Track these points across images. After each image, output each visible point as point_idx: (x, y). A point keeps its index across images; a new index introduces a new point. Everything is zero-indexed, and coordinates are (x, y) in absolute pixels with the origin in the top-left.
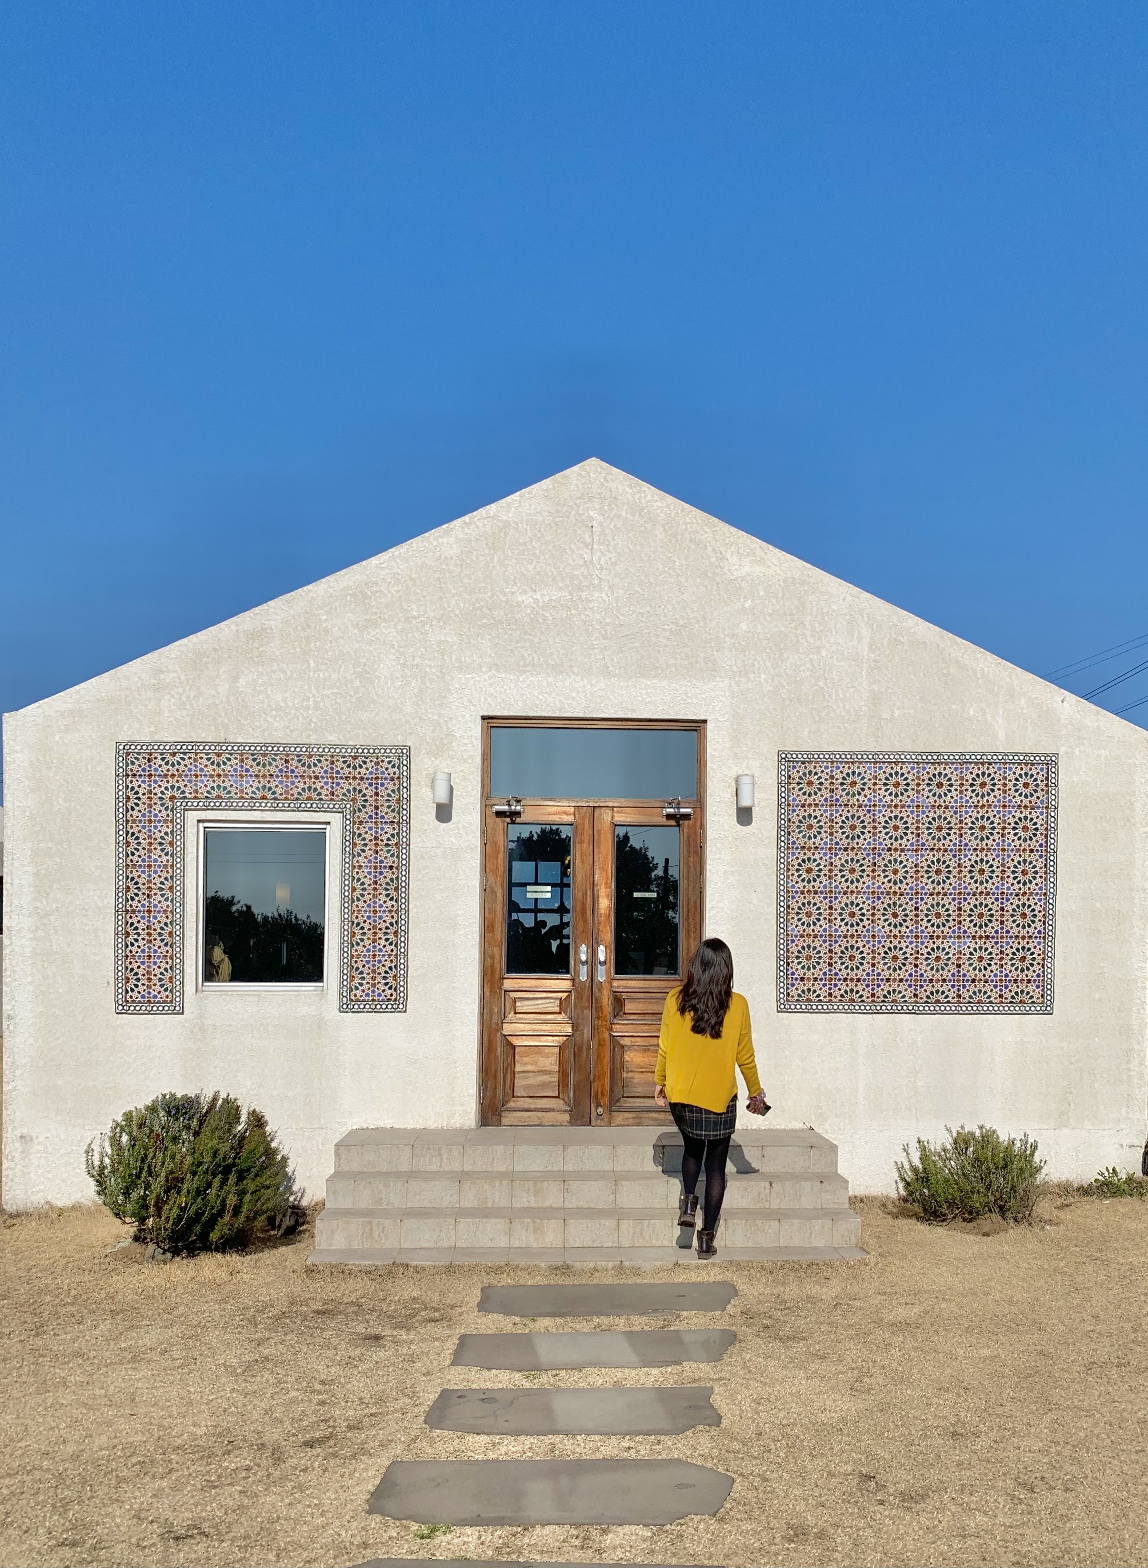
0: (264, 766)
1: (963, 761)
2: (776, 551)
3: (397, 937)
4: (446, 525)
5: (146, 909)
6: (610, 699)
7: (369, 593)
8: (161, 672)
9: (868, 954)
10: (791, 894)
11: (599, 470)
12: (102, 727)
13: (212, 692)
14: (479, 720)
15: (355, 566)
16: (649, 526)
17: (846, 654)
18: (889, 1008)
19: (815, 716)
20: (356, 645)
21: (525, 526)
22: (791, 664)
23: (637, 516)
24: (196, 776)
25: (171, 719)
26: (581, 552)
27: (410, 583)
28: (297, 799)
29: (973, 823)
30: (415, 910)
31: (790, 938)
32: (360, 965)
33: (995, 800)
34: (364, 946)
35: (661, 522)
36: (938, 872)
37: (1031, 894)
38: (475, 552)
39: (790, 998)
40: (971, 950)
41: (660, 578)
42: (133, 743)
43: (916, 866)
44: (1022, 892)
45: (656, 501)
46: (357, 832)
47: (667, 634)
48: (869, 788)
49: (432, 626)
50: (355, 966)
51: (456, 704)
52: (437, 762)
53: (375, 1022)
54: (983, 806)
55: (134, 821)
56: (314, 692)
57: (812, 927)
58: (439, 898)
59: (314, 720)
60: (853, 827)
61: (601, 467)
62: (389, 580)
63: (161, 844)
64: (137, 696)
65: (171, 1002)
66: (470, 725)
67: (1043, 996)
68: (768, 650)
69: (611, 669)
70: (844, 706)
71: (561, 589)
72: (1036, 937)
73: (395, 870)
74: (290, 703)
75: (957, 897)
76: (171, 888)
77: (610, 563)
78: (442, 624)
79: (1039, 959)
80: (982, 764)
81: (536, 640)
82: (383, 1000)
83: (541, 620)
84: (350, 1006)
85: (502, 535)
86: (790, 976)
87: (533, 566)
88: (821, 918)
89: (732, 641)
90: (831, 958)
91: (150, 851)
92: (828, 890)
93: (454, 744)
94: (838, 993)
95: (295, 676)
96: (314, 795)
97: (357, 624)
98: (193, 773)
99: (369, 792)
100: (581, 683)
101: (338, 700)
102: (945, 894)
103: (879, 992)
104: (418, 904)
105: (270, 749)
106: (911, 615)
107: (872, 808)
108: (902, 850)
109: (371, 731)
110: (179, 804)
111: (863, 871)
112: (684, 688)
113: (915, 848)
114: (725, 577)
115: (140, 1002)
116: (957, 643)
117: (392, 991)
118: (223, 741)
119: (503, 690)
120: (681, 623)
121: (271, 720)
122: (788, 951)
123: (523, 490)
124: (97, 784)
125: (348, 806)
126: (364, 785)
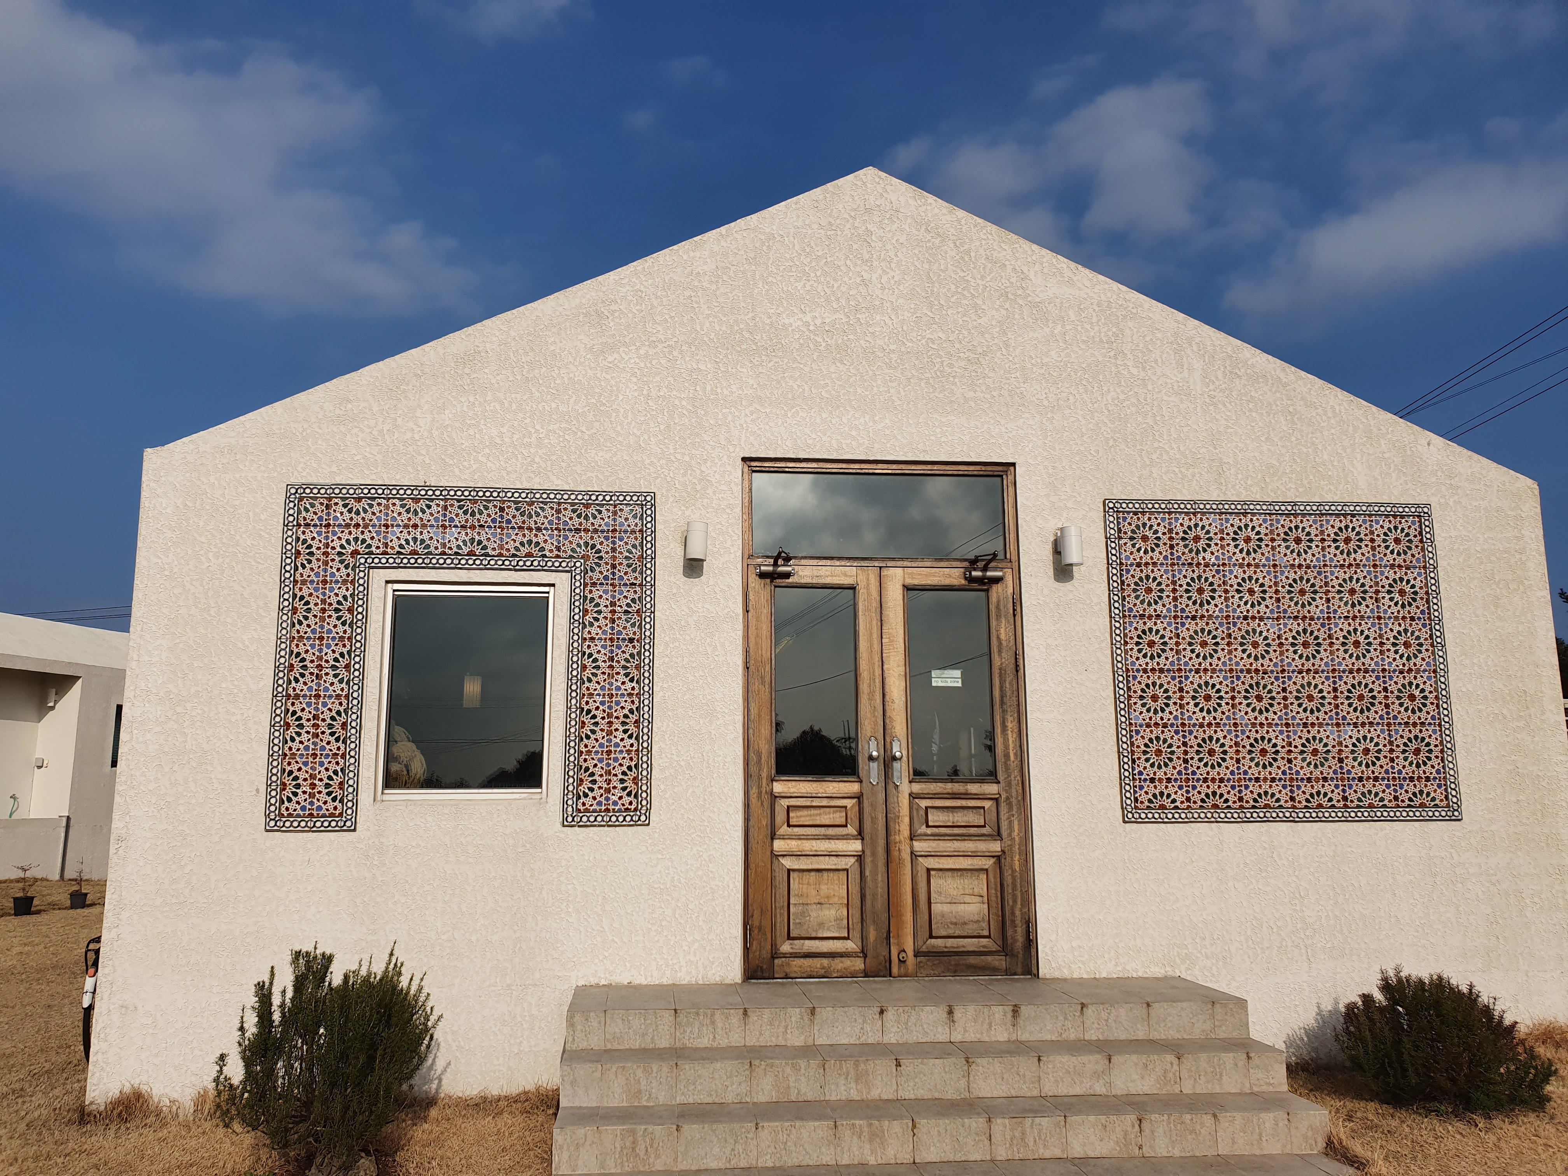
0: (473, 514)
1: (1321, 512)
2: (1087, 271)
3: (638, 727)
4: (699, 237)
5: (314, 693)
6: (897, 439)
7: (606, 313)
8: (349, 401)
9: (1231, 747)
10: (1131, 674)
11: (877, 180)
12: (271, 466)
13: (411, 425)
14: (739, 462)
15: (589, 282)
16: (937, 241)
17: (1176, 387)
18: (1262, 815)
19: (1146, 459)
20: (590, 373)
21: (792, 239)
22: (1113, 399)
23: (922, 230)
24: (387, 526)
25: (358, 457)
26: (858, 269)
27: (655, 302)
28: (514, 556)
29: (1340, 585)
30: (661, 694)
31: (1133, 728)
32: (590, 764)
33: (1364, 558)
34: (597, 740)
35: (952, 237)
36: (1306, 645)
37: (1418, 671)
38: (733, 268)
39: (1139, 805)
40: (1354, 740)
41: (953, 300)
42: (308, 485)
43: (1279, 637)
44: (1406, 668)
45: (945, 215)
46: (589, 596)
47: (963, 364)
48: (1216, 544)
49: (681, 352)
50: (584, 765)
51: (711, 443)
52: (688, 513)
53: (608, 839)
54: (1350, 565)
55: (304, 582)
56: (537, 427)
57: (1160, 714)
58: (691, 678)
59: (537, 459)
60: (1200, 591)
61: (880, 177)
62: (630, 298)
63: (337, 610)
64: (317, 430)
65: (341, 815)
66: (729, 468)
67: (1447, 797)
68: (1084, 382)
69: (898, 402)
70: (1179, 447)
71: (836, 311)
72: (1430, 724)
73: (636, 643)
74: (507, 440)
75: (1331, 675)
76: (347, 667)
77: (892, 282)
78: (693, 349)
79: (1436, 751)
80: (1345, 515)
81: (807, 369)
82: (620, 811)
83: (812, 346)
84: (577, 819)
85: (765, 248)
86: (1137, 777)
87: (802, 284)
88: (1171, 702)
89: (1042, 371)
90: (1186, 752)
91: (323, 619)
92: (1176, 668)
93: (710, 491)
94: (1197, 797)
95: (514, 406)
96: (535, 551)
97: (592, 348)
98: (383, 522)
99: (605, 548)
100: (862, 420)
101: (567, 437)
102: (1316, 672)
103: (1247, 795)
104: (665, 685)
105: (481, 494)
106: (1246, 345)
107: (1221, 568)
108: (1261, 619)
109: (607, 474)
110: (363, 561)
111: (1217, 644)
112: (986, 426)
113: (1276, 615)
114: (1030, 299)
115: (298, 816)
116: (1301, 378)
117: (632, 798)
118: (423, 484)
119: (767, 427)
120: (980, 350)
121: (484, 459)
122: (1132, 744)
123: (789, 201)
124: (260, 536)
125: (578, 564)
126: (598, 538)
